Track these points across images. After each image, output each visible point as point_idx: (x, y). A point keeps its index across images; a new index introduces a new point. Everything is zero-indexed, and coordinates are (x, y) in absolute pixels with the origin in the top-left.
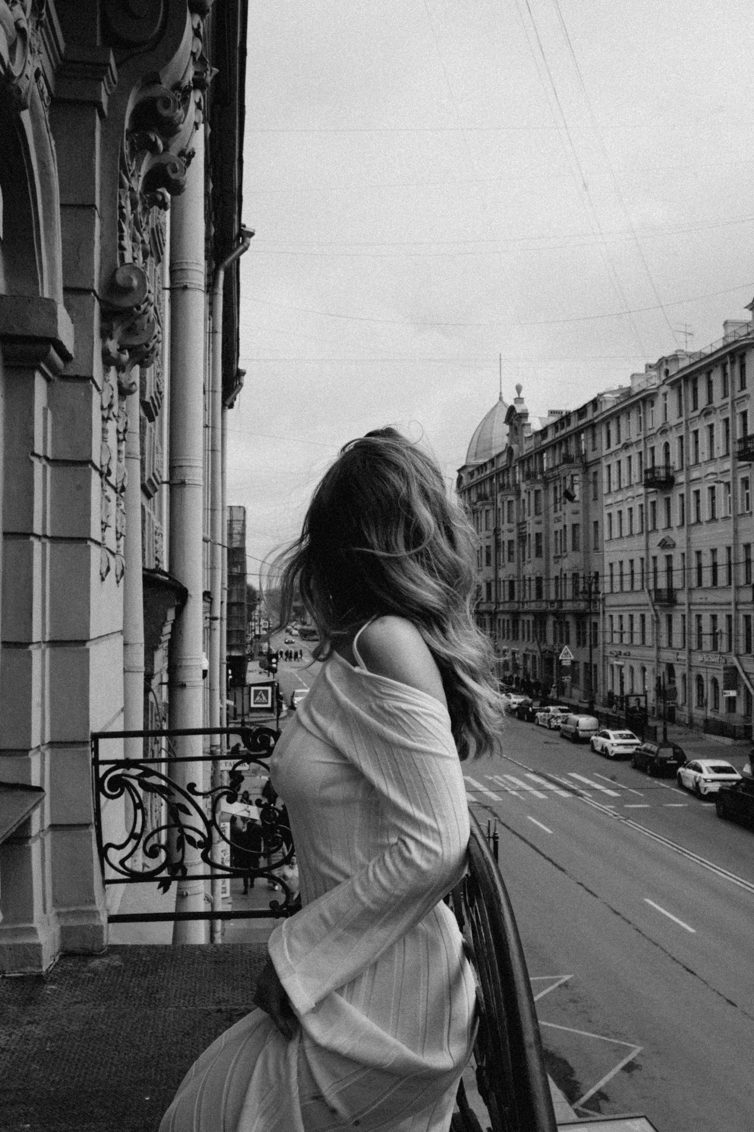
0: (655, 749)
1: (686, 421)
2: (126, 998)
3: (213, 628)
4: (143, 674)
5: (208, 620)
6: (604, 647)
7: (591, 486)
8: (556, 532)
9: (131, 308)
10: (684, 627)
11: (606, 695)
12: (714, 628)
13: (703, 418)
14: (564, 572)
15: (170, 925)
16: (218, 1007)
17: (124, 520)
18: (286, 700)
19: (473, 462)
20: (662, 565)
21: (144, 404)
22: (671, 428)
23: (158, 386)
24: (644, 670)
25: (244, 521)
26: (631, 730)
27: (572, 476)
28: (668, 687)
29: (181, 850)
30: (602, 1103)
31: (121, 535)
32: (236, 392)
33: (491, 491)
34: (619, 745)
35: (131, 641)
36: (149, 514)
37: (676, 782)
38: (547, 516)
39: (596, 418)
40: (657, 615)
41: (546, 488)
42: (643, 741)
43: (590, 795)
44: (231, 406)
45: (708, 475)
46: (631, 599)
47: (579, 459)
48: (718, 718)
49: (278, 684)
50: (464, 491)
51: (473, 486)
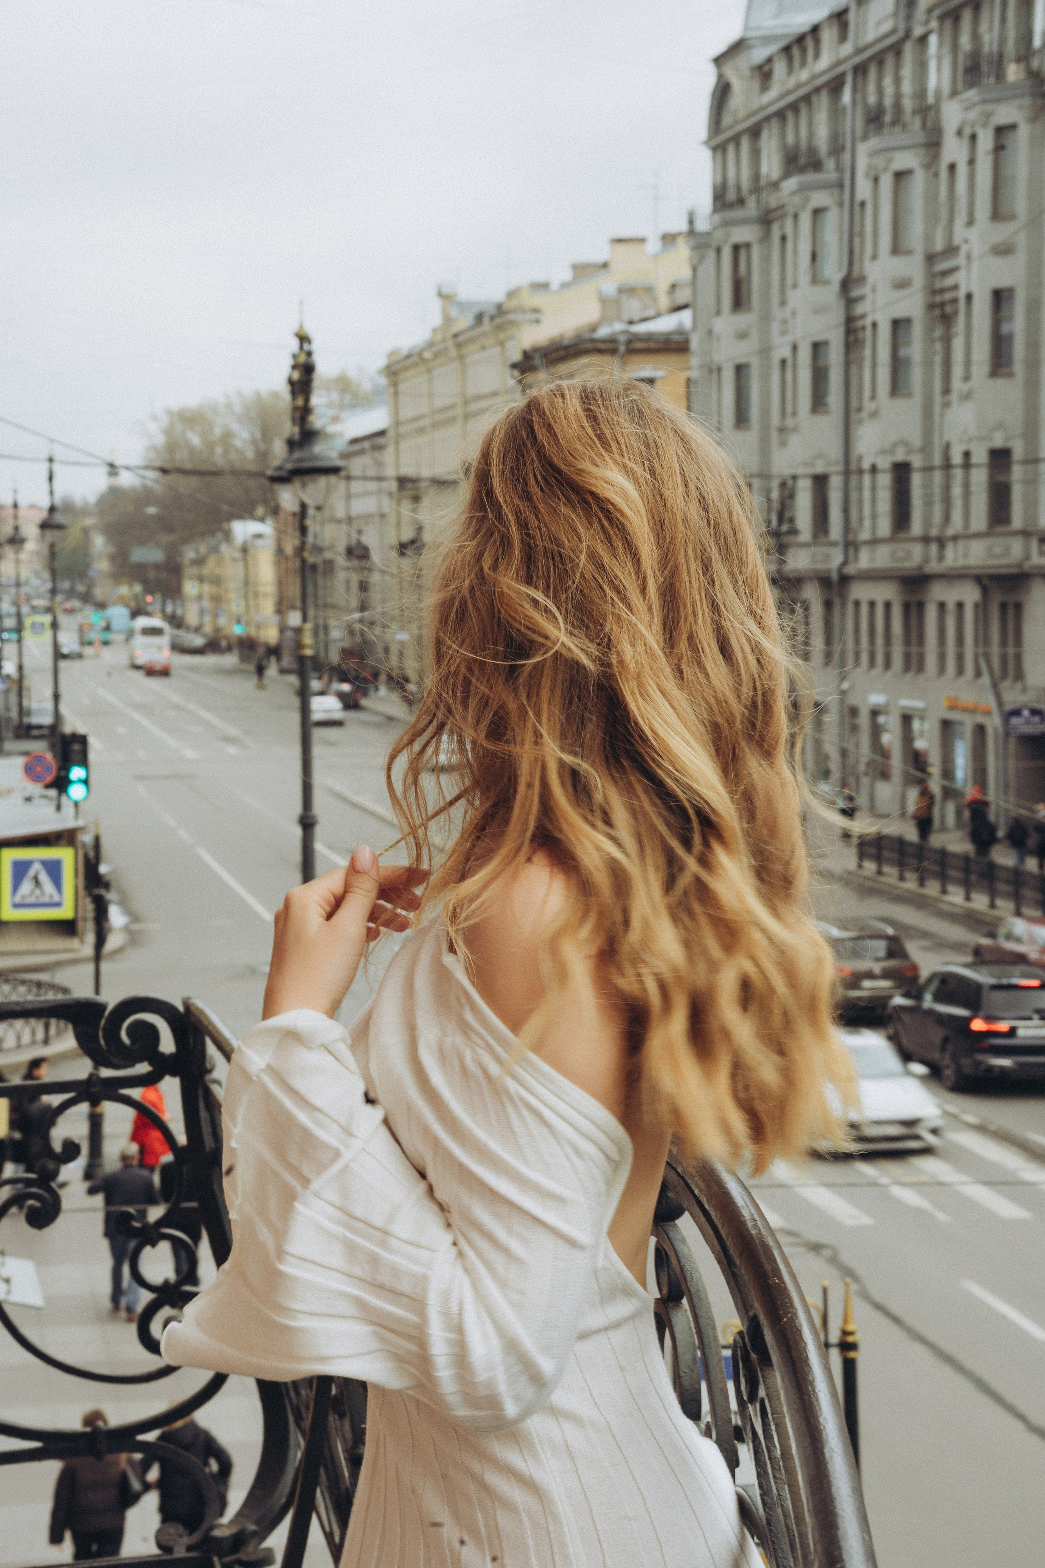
19: (770, 22)
33: (835, 136)
49: (97, 839)
50: (736, 139)
51: (768, 119)
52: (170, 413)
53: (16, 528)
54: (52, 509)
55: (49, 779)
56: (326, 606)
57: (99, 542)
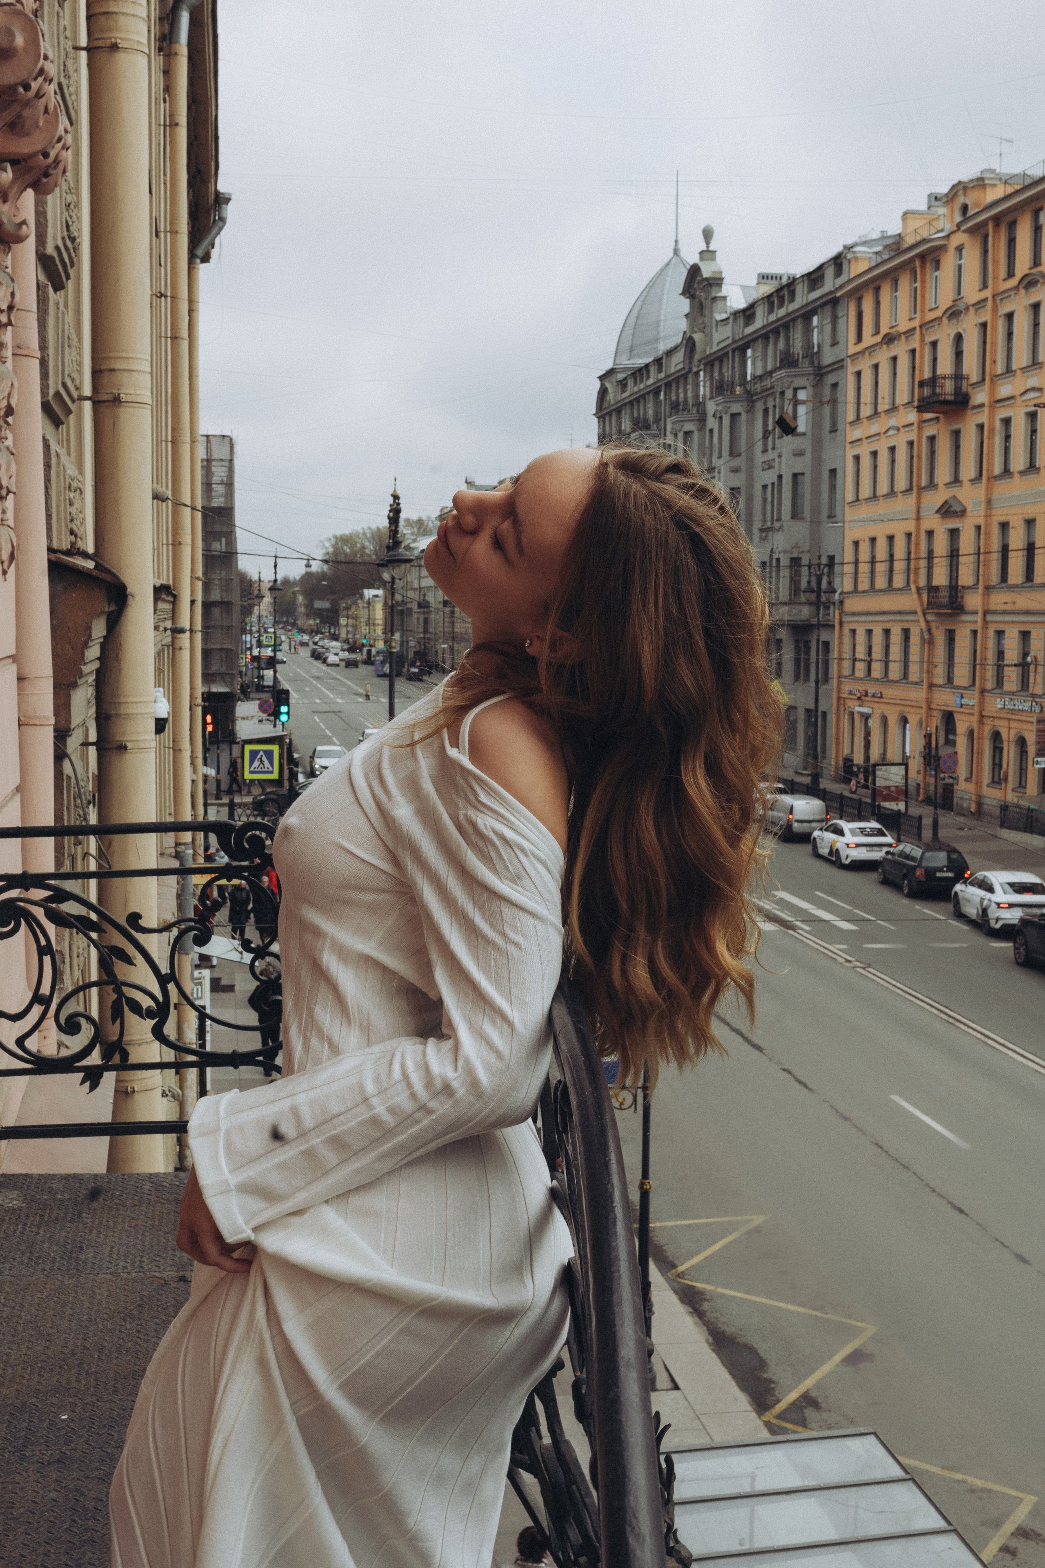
0: (917, 852)
1: (994, 296)
2: (29, 1258)
3: (177, 646)
4: (52, 729)
5: (169, 632)
6: (840, 683)
7: (827, 409)
8: (765, 487)
9: (13, 88)
10: (975, 651)
11: (841, 763)
12: (1025, 654)
13: (1022, 291)
14: (775, 556)
15: (104, 1142)
16: (181, 1273)
17: (13, 466)
18: (304, 767)
19: (626, 362)
20: (941, 546)
21: (44, 260)
22: (967, 309)
23: (68, 227)
24: (904, 721)
25: (231, 461)
26: (878, 821)
27: (795, 390)
28: (944, 752)
29: (118, 1021)
30: (810, 1413)
31: (9, 492)
32: (214, 232)
33: (657, 414)
34: (858, 845)
35: (29, 672)
36: (57, 454)
37: (950, 907)
38: (750, 459)
39: (841, 287)
40: (929, 631)
41: (751, 410)
42: (899, 841)
43: (807, 928)
44: (206, 259)
45: (1027, 391)
46: (887, 603)
47: (806, 361)
48: (1024, 803)
49: (290, 740)
50: (610, 414)
51: (625, 405)
52: (336, 537)
53: (259, 590)
54: (275, 581)
55: (270, 712)
56: (407, 630)
57: (300, 598)
